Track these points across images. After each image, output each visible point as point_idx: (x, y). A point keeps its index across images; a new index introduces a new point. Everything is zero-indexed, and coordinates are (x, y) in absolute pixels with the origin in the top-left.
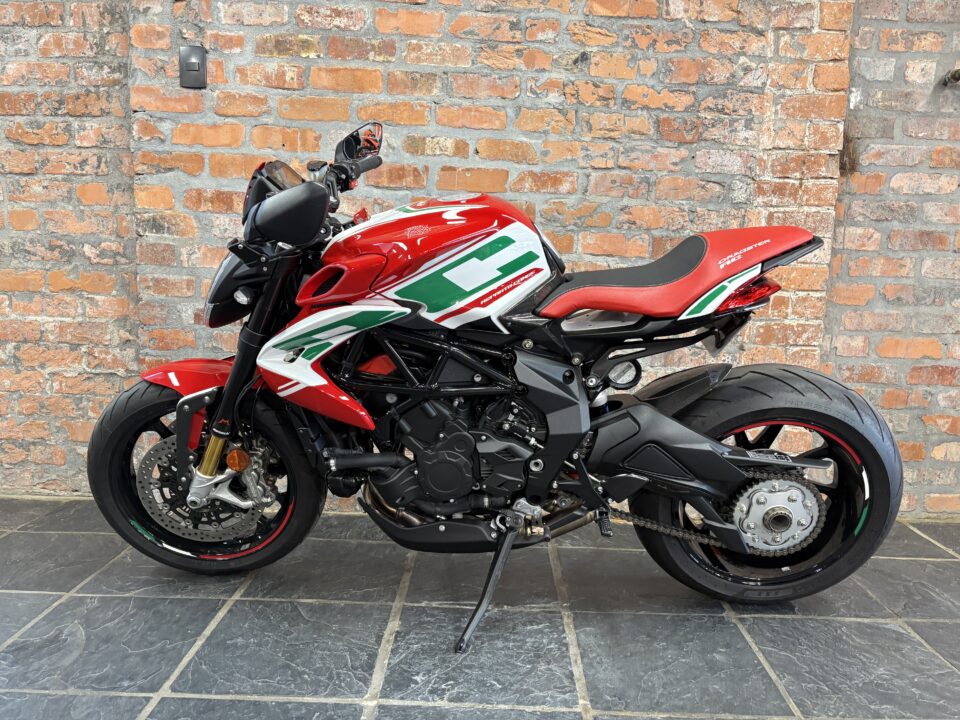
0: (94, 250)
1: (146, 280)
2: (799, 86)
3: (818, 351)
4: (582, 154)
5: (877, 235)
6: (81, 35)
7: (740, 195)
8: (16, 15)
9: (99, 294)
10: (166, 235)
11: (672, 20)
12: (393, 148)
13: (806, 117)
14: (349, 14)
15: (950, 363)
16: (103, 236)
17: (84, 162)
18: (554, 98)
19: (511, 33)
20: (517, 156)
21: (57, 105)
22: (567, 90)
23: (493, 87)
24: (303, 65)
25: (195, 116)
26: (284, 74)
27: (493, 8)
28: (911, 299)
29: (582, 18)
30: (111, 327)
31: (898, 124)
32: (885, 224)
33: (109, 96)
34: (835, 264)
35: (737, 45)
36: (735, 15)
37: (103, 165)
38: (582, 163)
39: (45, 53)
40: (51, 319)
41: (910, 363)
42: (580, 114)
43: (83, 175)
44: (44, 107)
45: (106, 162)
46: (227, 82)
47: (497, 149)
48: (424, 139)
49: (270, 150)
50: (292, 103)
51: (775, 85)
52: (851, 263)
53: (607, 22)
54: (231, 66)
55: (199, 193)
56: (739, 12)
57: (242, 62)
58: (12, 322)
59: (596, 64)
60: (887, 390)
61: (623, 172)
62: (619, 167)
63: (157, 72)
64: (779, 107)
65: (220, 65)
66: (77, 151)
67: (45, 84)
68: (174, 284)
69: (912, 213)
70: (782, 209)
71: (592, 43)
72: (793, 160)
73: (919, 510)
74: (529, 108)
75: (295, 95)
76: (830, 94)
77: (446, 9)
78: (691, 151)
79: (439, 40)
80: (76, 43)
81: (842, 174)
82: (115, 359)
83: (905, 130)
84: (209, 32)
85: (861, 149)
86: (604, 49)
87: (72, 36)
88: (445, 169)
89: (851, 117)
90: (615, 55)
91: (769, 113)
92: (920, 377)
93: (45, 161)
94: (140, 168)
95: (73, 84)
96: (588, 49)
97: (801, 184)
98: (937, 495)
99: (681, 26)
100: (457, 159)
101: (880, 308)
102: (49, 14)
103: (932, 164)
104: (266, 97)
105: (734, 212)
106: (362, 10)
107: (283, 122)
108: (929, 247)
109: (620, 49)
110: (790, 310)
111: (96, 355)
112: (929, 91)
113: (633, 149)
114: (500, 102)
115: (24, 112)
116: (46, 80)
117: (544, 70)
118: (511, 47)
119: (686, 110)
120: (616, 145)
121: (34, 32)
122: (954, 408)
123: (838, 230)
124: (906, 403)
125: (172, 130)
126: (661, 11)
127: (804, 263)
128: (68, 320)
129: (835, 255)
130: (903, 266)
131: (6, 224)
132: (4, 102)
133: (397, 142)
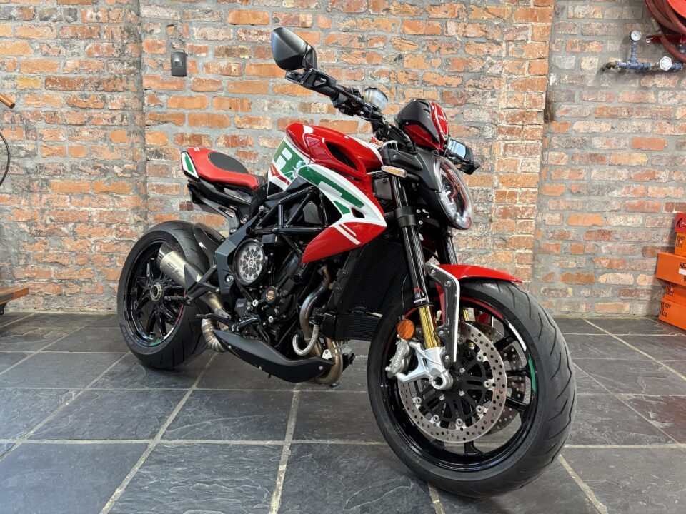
0: (120, 169)
1: (152, 186)
2: (520, 73)
3: (534, 222)
5: (566, 157)
6: (111, 44)
7: (488, 134)
8: (73, 33)
9: (122, 194)
10: (163, 160)
11: (449, 36)
12: (293, 109)
13: (524, 90)
14: (267, 33)
15: (608, 228)
16: (125, 161)
17: (114, 118)
18: (384, 80)
19: (359, 44)
21: (97, 85)
22: (391, 76)
23: (349, 74)
24: (242, 62)
25: (180, 92)
26: (230, 67)
27: (349, 30)
28: (586, 192)
29: (399, 35)
30: (130, 213)
31: (577, 93)
32: (571, 150)
33: (127, 80)
34: (543, 172)
35: (486, 50)
36: (484, 33)
37: (125, 120)
40: (95, 209)
41: (585, 228)
42: (398, 89)
43: (113, 125)
44: (89, 86)
45: (126, 118)
46: (198, 72)
48: (311, 104)
49: (222, 111)
50: (235, 84)
51: (507, 72)
52: (552, 172)
53: (413, 37)
54: (201, 63)
55: (182, 135)
56: (486, 32)
57: (207, 61)
58: (71, 211)
59: (407, 61)
60: (573, 244)
63: (158, 67)
64: (509, 85)
65: (194, 63)
66: (109, 112)
67: (90, 73)
68: (168, 188)
69: (585, 143)
70: (512, 142)
71: (405, 49)
72: (518, 114)
73: (592, 312)
75: (237, 79)
76: (538, 77)
77: (322, 30)
78: (461, 109)
79: (318, 48)
80: (108, 49)
81: (545, 122)
82: (132, 232)
83: (581, 97)
84: (188, 44)
85: (556, 108)
86: (412, 53)
87: (105, 44)
88: (322, 121)
89: (549, 91)
90: (417, 56)
91: (504, 88)
92: (591, 236)
94: (148, 122)
95: (106, 72)
96: (402, 53)
97: (523, 128)
98: (602, 303)
99: (454, 39)
100: (329, 115)
101: (568, 198)
102: (92, 32)
103: (597, 116)
104: (220, 81)
105: (485, 144)
107: (230, 95)
108: (596, 163)
109: (420, 52)
110: (518, 199)
111: (121, 229)
112: (594, 75)
114: (353, 83)
115: (78, 89)
116: (91, 70)
117: (378, 64)
118: (359, 52)
119: (458, 86)
121: (83, 43)
122: (611, 253)
123: (544, 154)
124: (584, 251)
125: (167, 100)
126: (443, 31)
127: (526, 172)
128: (105, 210)
129: (543, 167)
130: (580, 174)
131: (67, 154)
132: (66, 84)
133: (295, 106)
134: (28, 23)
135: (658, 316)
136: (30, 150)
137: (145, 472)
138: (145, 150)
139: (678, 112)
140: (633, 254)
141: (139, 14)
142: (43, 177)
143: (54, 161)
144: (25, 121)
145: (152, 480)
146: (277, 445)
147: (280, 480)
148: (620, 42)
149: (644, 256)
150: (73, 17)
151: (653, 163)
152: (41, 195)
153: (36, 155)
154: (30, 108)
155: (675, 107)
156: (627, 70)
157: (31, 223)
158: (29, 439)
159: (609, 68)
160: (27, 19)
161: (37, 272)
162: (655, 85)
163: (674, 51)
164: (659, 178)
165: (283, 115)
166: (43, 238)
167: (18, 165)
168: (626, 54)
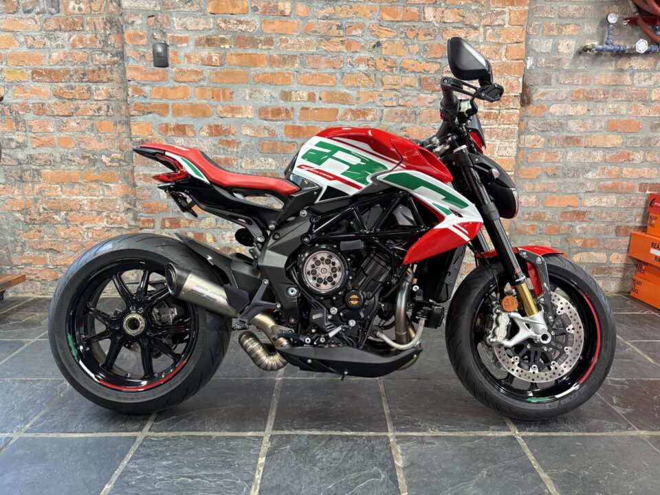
0: (108, 159)
1: (139, 175)
4: (378, 98)
5: (542, 140)
6: (94, 35)
8: (56, 25)
9: (112, 183)
11: (427, 22)
12: (274, 98)
13: (502, 75)
14: (247, 23)
15: (582, 209)
16: (113, 150)
17: (100, 109)
18: (362, 67)
19: (338, 32)
20: (343, 100)
21: (82, 76)
22: (370, 63)
23: (328, 62)
24: (222, 52)
25: (163, 82)
26: (211, 57)
27: (327, 18)
28: (561, 174)
29: (377, 22)
30: (119, 201)
31: (554, 76)
32: (547, 133)
33: (111, 71)
34: (520, 156)
35: (463, 35)
36: (462, 18)
37: (110, 110)
38: (379, 104)
39: (73, 46)
40: (85, 198)
41: (560, 209)
42: (377, 76)
43: (99, 116)
44: (74, 77)
45: (112, 108)
46: (180, 63)
47: (332, 97)
48: (291, 92)
49: (205, 101)
50: (217, 74)
52: (529, 155)
53: (391, 24)
54: (182, 54)
55: (167, 125)
56: (463, 17)
57: (188, 51)
58: (63, 200)
59: (385, 48)
60: (548, 225)
61: (402, 108)
62: (400, 105)
63: (140, 58)
65: (176, 53)
66: (95, 102)
67: (74, 64)
69: (561, 126)
70: (489, 127)
71: (383, 36)
74: (349, 74)
75: (218, 69)
76: (515, 61)
77: (301, 19)
78: (439, 95)
79: (298, 36)
80: (91, 40)
81: (522, 106)
82: (122, 219)
83: (557, 80)
84: (169, 35)
85: (533, 91)
86: (390, 39)
87: (89, 36)
88: (303, 109)
89: (526, 75)
90: (396, 42)
92: (566, 217)
93: (77, 108)
94: (133, 113)
95: (91, 64)
96: (381, 40)
97: (499, 113)
99: (432, 25)
100: (309, 103)
101: (544, 180)
102: (74, 23)
103: (573, 98)
104: (202, 71)
106: (254, 20)
107: (212, 85)
108: (571, 145)
109: (398, 39)
111: (112, 217)
112: (571, 57)
113: (407, 95)
114: (333, 71)
115: (63, 80)
116: (75, 62)
117: (356, 52)
118: (338, 39)
119: (436, 72)
120: (397, 93)
121: (67, 34)
122: (585, 233)
123: (521, 137)
124: (558, 231)
125: (150, 91)
126: (420, 17)
127: (502, 156)
128: (95, 198)
129: (520, 151)
130: (556, 156)
131: (57, 144)
132: (51, 75)
133: (276, 94)
134: (13, 15)
135: (629, 293)
136: (20, 141)
137: (133, 466)
138: (131, 140)
139: (653, 94)
140: (607, 233)
141: (120, 5)
142: (34, 167)
143: (44, 152)
144: (14, 113)
145: (139, 475)
146: (257, 437)
147: (259, 474)
148: (597, 25)
149: (617, 235)
150: (56, 9)
151: (628, 144)
152: (33, 184)
153: (26, 146)
154: (19, 101)
155: (650, 88)
156: (604, 53)
157: (25, 211)
158: (25, 432)
159: (586, 51)
160: (11, 11)
161: (34, 258)
162: (631, 67)
163: (650, 33)
164: (633, 160)
165: (265, 104)
166: (37, 226)
167: (10, 156)
168: (603, 36)
